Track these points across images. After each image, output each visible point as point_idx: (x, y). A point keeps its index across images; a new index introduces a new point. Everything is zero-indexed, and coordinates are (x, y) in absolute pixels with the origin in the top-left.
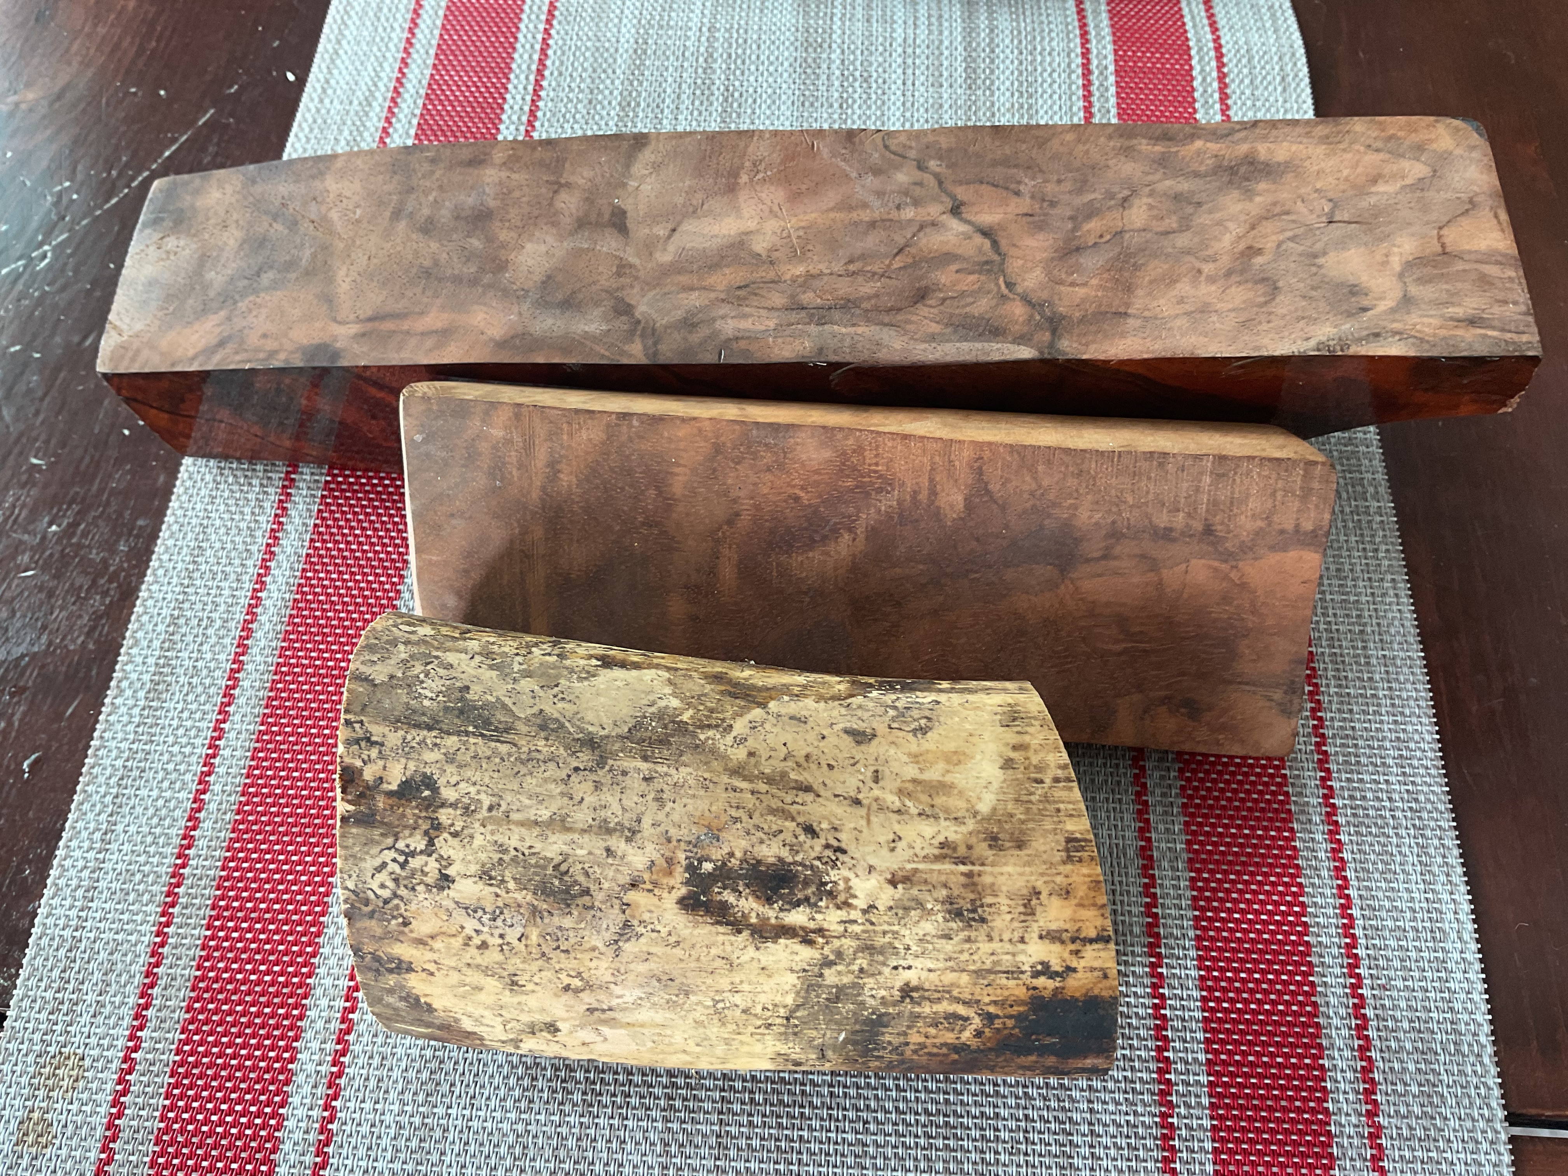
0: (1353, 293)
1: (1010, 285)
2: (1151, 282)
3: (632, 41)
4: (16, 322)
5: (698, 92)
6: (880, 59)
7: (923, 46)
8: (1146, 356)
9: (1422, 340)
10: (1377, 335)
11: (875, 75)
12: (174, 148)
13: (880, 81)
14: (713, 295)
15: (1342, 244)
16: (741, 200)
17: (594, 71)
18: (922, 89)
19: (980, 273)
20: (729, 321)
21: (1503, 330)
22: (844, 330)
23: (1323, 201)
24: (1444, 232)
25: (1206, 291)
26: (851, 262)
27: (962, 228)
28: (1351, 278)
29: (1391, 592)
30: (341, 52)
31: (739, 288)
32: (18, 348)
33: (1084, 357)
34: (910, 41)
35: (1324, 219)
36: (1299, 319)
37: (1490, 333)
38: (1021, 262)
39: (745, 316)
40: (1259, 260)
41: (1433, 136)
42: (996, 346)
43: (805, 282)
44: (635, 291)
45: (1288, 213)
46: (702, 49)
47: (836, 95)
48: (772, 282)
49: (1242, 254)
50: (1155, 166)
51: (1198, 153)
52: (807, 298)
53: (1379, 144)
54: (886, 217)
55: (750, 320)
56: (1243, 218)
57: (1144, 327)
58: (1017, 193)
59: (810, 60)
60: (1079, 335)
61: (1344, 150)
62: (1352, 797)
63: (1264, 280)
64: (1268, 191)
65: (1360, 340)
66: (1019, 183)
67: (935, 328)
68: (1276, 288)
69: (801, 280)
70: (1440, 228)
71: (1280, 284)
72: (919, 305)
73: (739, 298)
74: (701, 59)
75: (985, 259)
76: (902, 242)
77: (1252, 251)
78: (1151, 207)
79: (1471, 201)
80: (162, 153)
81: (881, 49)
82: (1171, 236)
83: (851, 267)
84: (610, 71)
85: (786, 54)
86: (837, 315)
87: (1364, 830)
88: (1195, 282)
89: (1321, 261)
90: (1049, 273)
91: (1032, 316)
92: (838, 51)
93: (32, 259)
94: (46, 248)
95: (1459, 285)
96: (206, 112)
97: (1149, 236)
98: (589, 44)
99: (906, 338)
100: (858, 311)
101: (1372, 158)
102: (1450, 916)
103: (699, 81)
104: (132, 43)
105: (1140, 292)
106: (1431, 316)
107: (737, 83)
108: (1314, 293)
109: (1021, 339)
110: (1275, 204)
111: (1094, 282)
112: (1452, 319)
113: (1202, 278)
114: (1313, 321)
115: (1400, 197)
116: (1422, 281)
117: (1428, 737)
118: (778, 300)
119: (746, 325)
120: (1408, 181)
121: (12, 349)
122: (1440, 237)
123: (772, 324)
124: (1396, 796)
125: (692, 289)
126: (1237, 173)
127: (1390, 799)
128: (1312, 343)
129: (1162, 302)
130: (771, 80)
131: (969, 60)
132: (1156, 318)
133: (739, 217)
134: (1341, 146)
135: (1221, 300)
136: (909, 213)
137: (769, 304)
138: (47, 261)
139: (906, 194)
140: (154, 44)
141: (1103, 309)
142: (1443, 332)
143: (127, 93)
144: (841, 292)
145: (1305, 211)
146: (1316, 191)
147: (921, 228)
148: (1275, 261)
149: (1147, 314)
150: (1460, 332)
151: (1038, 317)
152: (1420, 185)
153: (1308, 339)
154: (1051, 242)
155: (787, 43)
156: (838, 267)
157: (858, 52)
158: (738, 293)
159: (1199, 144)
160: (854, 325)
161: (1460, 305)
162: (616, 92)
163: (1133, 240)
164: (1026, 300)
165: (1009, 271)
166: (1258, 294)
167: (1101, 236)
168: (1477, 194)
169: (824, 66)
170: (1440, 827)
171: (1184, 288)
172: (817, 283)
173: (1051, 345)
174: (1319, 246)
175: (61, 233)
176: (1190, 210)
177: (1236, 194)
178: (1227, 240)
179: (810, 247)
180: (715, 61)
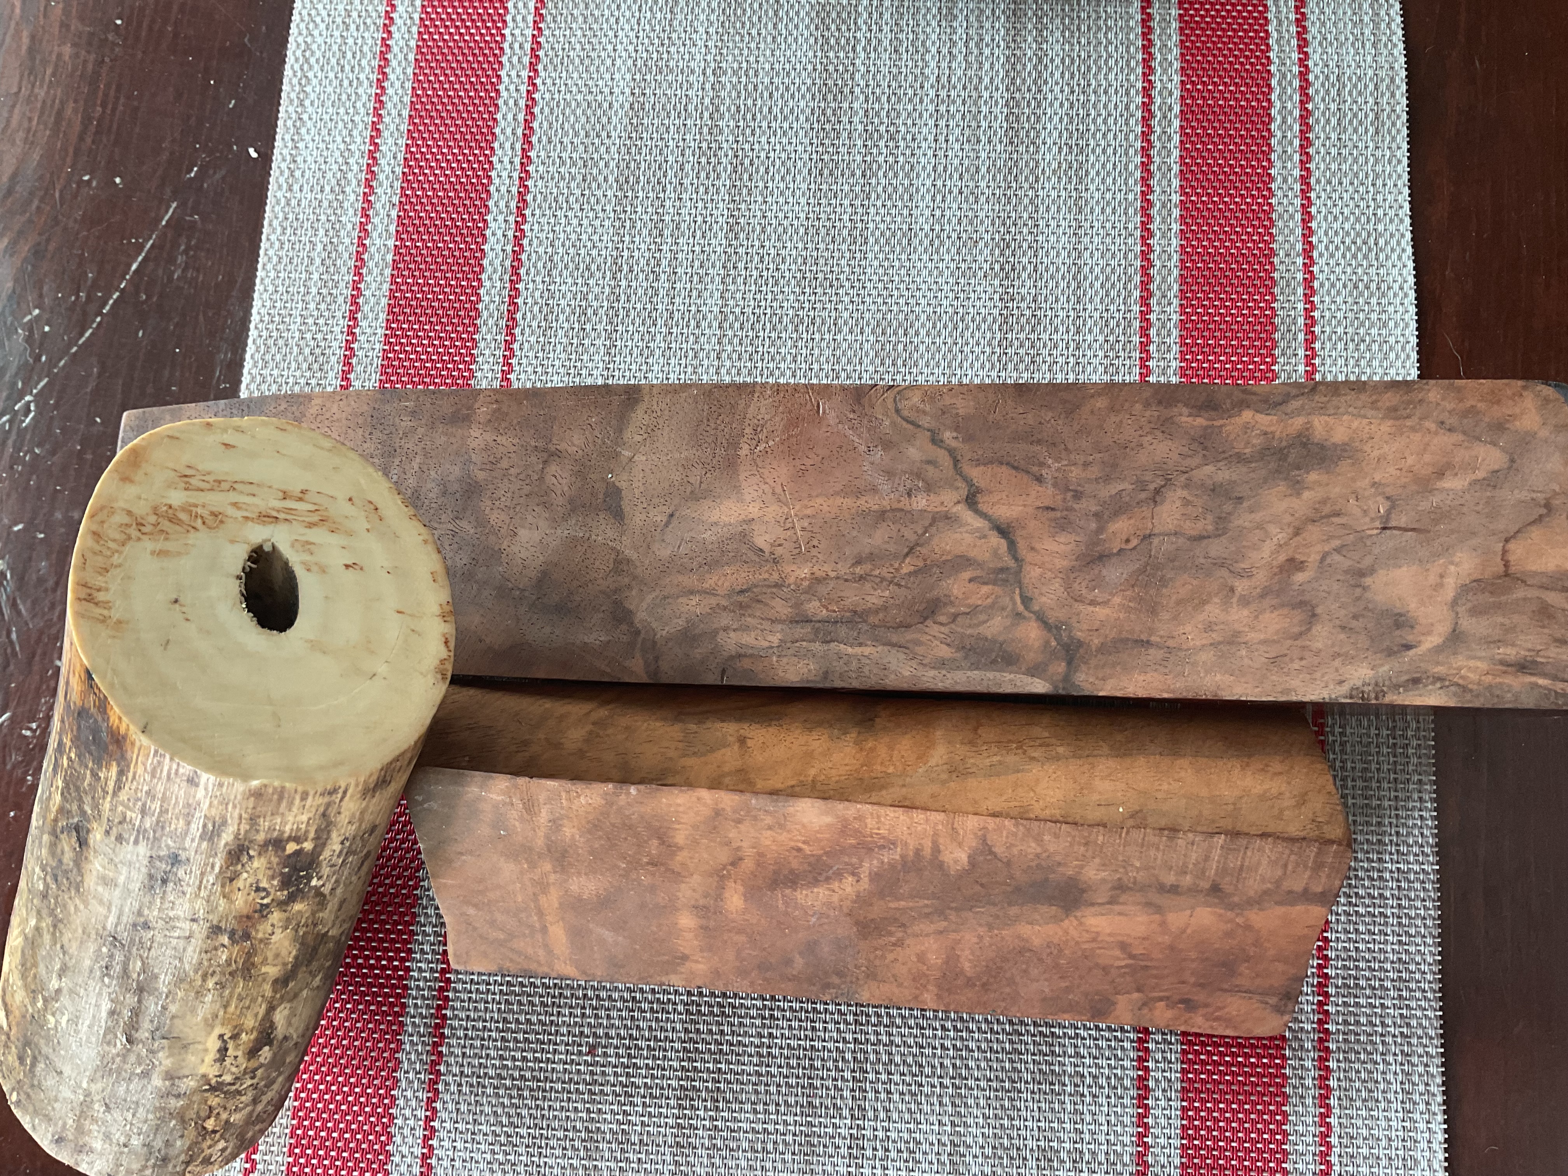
0: (1398, 625)
1: (1026, 601)
2: (1179, 603)
3: (627, 91)
4: (14, 496)
5: (703, 160)
6: (910, 107)
7: (959, 87)
8: (1166, 695)
9: (1465, 689)
10: (1416, 681)
11: (903, 129)
12: (140, 258)
13: (909, 137)
14: (713, 601)
15: (1394, 558)
16: (742, 477)
17: (587, 135)
18: (957, 146)
19: (994, 583)
20: (732, 634)
21: (1555, 678)
22: (850, 650)
23: (1380, 499)
24: (1511, 546)
25: (1239, 616)
26: (858, 562)
27: (978, 523)
28: (1398, 604)
29: (1416, 796)
30: (305, 117)
31: (742, 592)
32: (20, 527)
33: (1101, 694)
34: (944, 79)
35: (1378, 524)
36: (1336, 656)
37: (1541, 681)
38: (1038, 571)
39: (746, 628)
40: (1300, 577)
41: (1517, 410)
42: (1008, 676)
43: (810, 587)
44: (634, 593)
45: (1338, 515)
46: (707, 101)
47: (859, 158)
48: (776, 585)
49: (1281, 568)
50: (1195, 446)
51: (1246, 427)
52: (813, 607)
53: (1453, 421)
54: (895, 505)
55: (753, 634)
56: (1288, 518)
57: (1166, 659)
58: (1039, 479)
59: (829, 112)
60: (1096, 667)
61: (1413, 429)
62: (1346, 1023)
63: (1302, 604)
64: (1319, 483)
65: (1397, 686)
66: (1042, 464)
67: (945, 652)
68: (1314, 615)
69: (806, 583)
70: (1507, 540)
71: (1319, 610)
72: (929, 622)
73: (741, 606)
74: (706, 115)
75: (1000, 565)
76: (913, 538)
77: (1294, 565)
78: (1186, 503)
79: (1548, 506)
80: (130, 266)
81: (910, 92)
82: (1206, 541)
83: (858, 570)
84: (604, 134)
85: (802, 104)
86: (843, 631)
87: (1353, 1056)
88: (1226, 604)
89: (1368, 581)
90: (1068, 587)
91: (1047, 643)
92: (862, 98)
93: (16, 413)
94: (28, 398)
95: (1516, 618)
96: (169, 207)
97: (1181, 540)
98: (579, 97)
99: (914, 663)
100: (865, 627)
101: (1445, 440)
102: (1424, 1145)
103: (704, 145)
104: (76, 111)
105: (1165, 616)
106: (1479, 658)
107: (747, 146)
108: (1354, 624)
109: (1034, 671)
110: (1324, 502)
111: (1117, 600)
112: (1502, 663)
113: (1235, 600)
114: (1349, 659)
115: (1467, 496)
116: (1475, 612)
117: (1429, 959)
118: (781, 608)
119: (748, 639)
120: (1480, 474)
121: (16, 529)
122: (1505, 552)
123: (775, 639)
124: (1389, 1021)
125: (692, 592)
126: (1285, 460)
127: (1383, 1024)
128: (1345, 689)
129: (1188, 628)
130: (784, 140)
131: (1012, 103)
132: (1180, 649)
133: (741, 500)
134: (1409, 423)
135: (1252, 628)
136: (920, 502)
137: (772, 614)
138: (32, 415)
139: (918, 476)
140: (99, 109)
141: (1124, 635)
142: (1488, 679)
143: (80, 182)
144: (847, 602)
145: (1357, 512)
146: (1374, 484)
147: (934, 521)
148: (1316, 579)
149: (1171, 643)
150: (1508, 680)
151: (1054, 643)
152: (1493, 480)
153: (1341, 682)
154: (1072, 546)
155: (803, 89)
156: (844, 569)
157: (884, 99)
158: (741, 598)
159: (1247, 415)
160: (860, 645)
161: (1513, 645)
162: (612, 164)
163: (1162, 547)
164: (1042, 619)
165: (1026, 581)
166: (1295, 620)
167: (1128, 541)
168: (1555, 493)
169: (845, 119)
170: (1427, 1053)
171: (1213, 611)
172: (822, 590)
173: (1066, 678)
174: (1368, 561)
175: (40, 380)
176: (1228, 507)
177: (1282, 487)
178: (1267, 549)
179: (815, 542)
180: (722, 117)
